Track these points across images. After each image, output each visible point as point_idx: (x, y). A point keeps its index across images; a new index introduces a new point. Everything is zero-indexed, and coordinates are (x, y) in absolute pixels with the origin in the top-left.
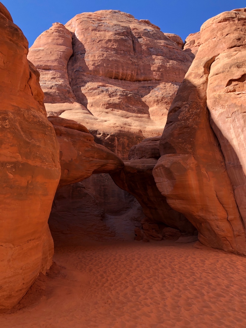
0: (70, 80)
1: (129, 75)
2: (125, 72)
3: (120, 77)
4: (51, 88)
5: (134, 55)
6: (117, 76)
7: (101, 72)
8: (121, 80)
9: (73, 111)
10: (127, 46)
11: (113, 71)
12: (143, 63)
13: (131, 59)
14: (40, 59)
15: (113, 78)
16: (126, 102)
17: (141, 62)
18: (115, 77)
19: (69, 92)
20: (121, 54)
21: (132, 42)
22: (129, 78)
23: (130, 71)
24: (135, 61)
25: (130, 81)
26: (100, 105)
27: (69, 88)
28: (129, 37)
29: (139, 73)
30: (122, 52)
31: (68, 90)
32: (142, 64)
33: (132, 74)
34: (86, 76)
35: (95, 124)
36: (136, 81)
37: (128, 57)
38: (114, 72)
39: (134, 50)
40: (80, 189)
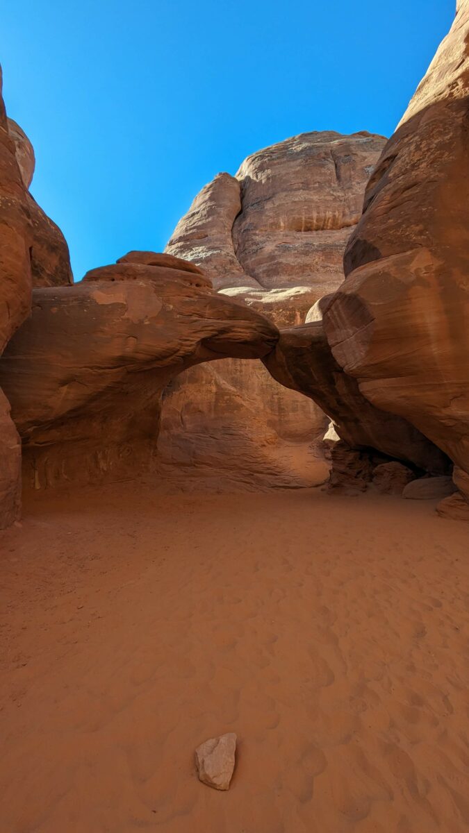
0: (236, 246)
1: (329, 219)
2: (322, 215)
3: (314, 227)
5: (339, 185)
6: (309, 225)
7: (282, 224)
8: (317, 230)
10: (325, 174)
11: (301, 218)
12: (353, 194)
13: (331, 192)
14: (193, 226)
15: (303, 229)
16: (323, 260)
17: (350, 194)
18: (306, 227)
19: (232, 262)
20: (314, 188)
21: (333, 167)
22: (329, 224)
23: (330, 213)
24: (338, 194)
25: (332, 229)
27: (233, 257)
28: (329, 159)
29: (347, 211)
30: (317, 185)
31: (230, 260)
32: (352, 196)
33: (334, 216)
34: (258, 235)
36: (343, 227)
37: (328, 190)
38: (303, 219)
39: (338, 177)
40: (228, 397)
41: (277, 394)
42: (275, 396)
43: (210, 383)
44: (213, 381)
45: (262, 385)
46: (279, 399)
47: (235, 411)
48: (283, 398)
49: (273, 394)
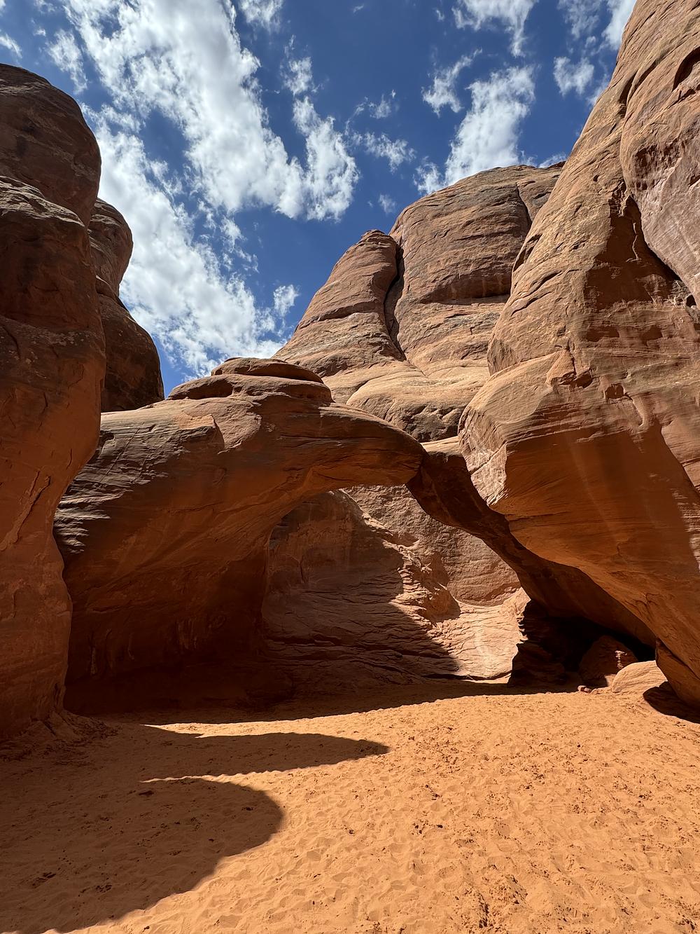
3: (501, 290)
4: (345, 346)
6: (493, 288)
9: (385, 378)
11: (480, 281)
14: (331, 302)
18: (488, 291)
26: (448, 355)
27: (385, 339)
31: (381, 343)
35: (426, 392)
38: (484, 282)
40: (371, 538)
47: (381, 560)
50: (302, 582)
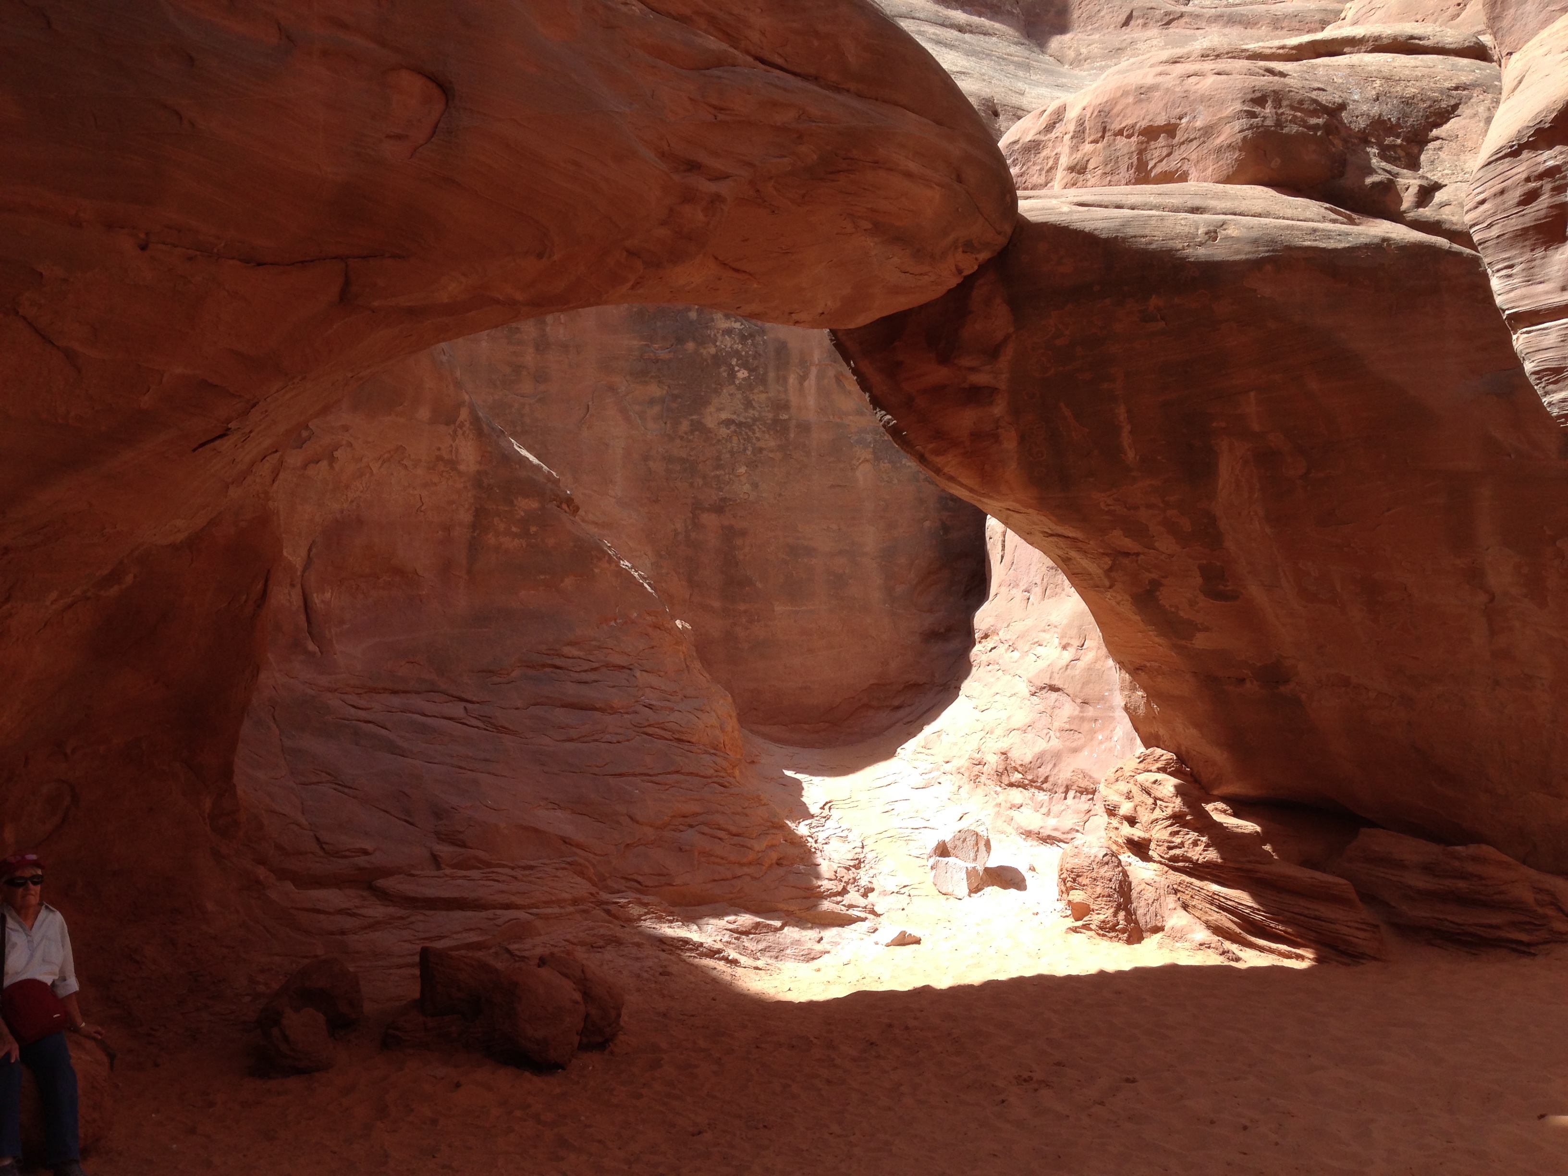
40: (534, 504)
41: (719, 509)
42: (709, 519)
43: (451, 420)
44: (464, 414)
45: (646, 458)
46: (730, 534)
47: (568, 583)
48: (743, 533)
49: (697, 507)
50: (312, 647)
